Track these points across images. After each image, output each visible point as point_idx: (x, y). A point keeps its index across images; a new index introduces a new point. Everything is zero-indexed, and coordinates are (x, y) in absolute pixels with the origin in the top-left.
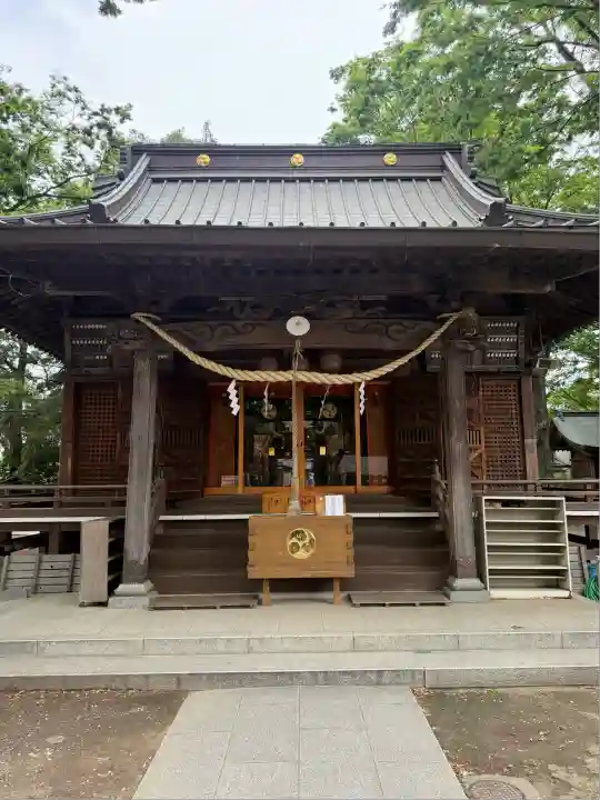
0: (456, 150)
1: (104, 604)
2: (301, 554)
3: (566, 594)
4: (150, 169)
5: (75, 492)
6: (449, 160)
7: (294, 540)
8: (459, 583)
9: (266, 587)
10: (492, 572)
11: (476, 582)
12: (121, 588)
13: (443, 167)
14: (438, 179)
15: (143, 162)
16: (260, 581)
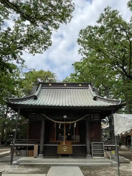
0: (91, 84)
1: (37, 157)
2: (65, 150)
3: (104, 157)
4: (42, 86)
5: (29, 140)
6: (89, 86)
7: (64, 148)
8: (88, 155)
9: (60, 155)
10: (93, 154)
11: (90, 155)
12: (39, 155)
13: (88, 87)
14: (88, 89)
15: (41, 85)
16: (59, 154)
